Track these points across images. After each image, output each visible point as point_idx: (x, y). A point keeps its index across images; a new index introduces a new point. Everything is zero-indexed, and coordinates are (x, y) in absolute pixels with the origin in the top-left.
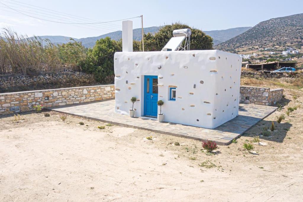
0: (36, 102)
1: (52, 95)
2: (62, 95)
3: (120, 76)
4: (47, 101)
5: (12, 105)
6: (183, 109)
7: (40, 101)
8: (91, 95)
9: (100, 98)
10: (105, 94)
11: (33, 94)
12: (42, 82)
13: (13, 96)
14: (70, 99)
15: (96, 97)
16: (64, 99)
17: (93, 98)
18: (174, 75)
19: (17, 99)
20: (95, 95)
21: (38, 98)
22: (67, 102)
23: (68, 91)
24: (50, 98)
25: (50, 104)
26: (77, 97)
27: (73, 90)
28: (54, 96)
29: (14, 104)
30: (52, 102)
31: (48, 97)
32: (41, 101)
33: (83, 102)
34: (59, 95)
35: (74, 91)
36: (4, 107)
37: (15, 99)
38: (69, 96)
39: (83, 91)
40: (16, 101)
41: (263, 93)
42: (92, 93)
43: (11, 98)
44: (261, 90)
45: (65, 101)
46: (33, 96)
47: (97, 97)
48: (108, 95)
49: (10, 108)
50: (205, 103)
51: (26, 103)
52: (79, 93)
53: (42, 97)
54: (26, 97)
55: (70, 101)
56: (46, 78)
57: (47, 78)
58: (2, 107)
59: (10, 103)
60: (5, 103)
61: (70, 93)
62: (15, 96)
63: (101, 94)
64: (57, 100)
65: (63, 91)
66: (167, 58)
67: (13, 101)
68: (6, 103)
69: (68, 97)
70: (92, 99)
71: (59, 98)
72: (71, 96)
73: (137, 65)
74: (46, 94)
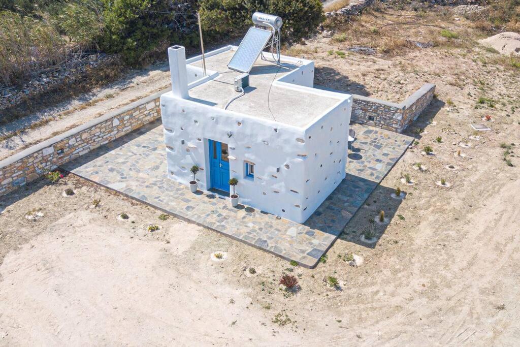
0: (46, 163)
1: (67, 145)
2: (82, 140)
3: (171, 131)
4: (62, 156)
5: (14, 179)
6: (264, 194)
7: (51, 160)
8: (125, 125)
9: (140, 124)
10: (146, 116)
11: (41, 152)
12: (38, 92)
13: (13, 167)
14: (94, 141)
15: (132, 125)
16: (86, 144)
17: (129, 129)
18: (250, 148)
19: (20, 168)
20: (130, 122)
21: (49, 156)
22: (90, 147)
23: (89, 132)
24: (65, 151)
25: (66, 158)
26: (104, 134)
27: (97, 126)
28: (71, 145)
29: (17, 176)
30: (68, 155)
31: (62, 149)
32: (53, 158)
33: (114, 139)
34: (77, 142)
35: (99, 128)
36: (5, 185)
37: (16, 169)
38: (93, 137)
39: (112, 123)
40: (19, 170)
41: (394, 114)
42: (126, 122)
43: (11, 169)
44: (391, 109)
45: (87, 146)
46: (40, 155)
47: (135, 124)
48: (152, 115)
49: (12, 183)
50: (293, 192)
51: (32, 169)
52: (107, 128)
53: (53, 153)
54: (30, 160)
55: (95, 143)
56: (43, 83)
57: (46, 83)
58: (2, 186)
59: (10, 176)
60: (4, 180)
61: (93, 132)
62: (16, 165)
63: (140, 118)
64: (76, 150)
65: (82, 133)
66: (239, 124)
67: (15, 173)
68: (5, 178)
69: (91, 140)
70: (127, 130)
71: (77, 146)
72: (95, 136)
73: (196, 122)
74: (58, 146)
